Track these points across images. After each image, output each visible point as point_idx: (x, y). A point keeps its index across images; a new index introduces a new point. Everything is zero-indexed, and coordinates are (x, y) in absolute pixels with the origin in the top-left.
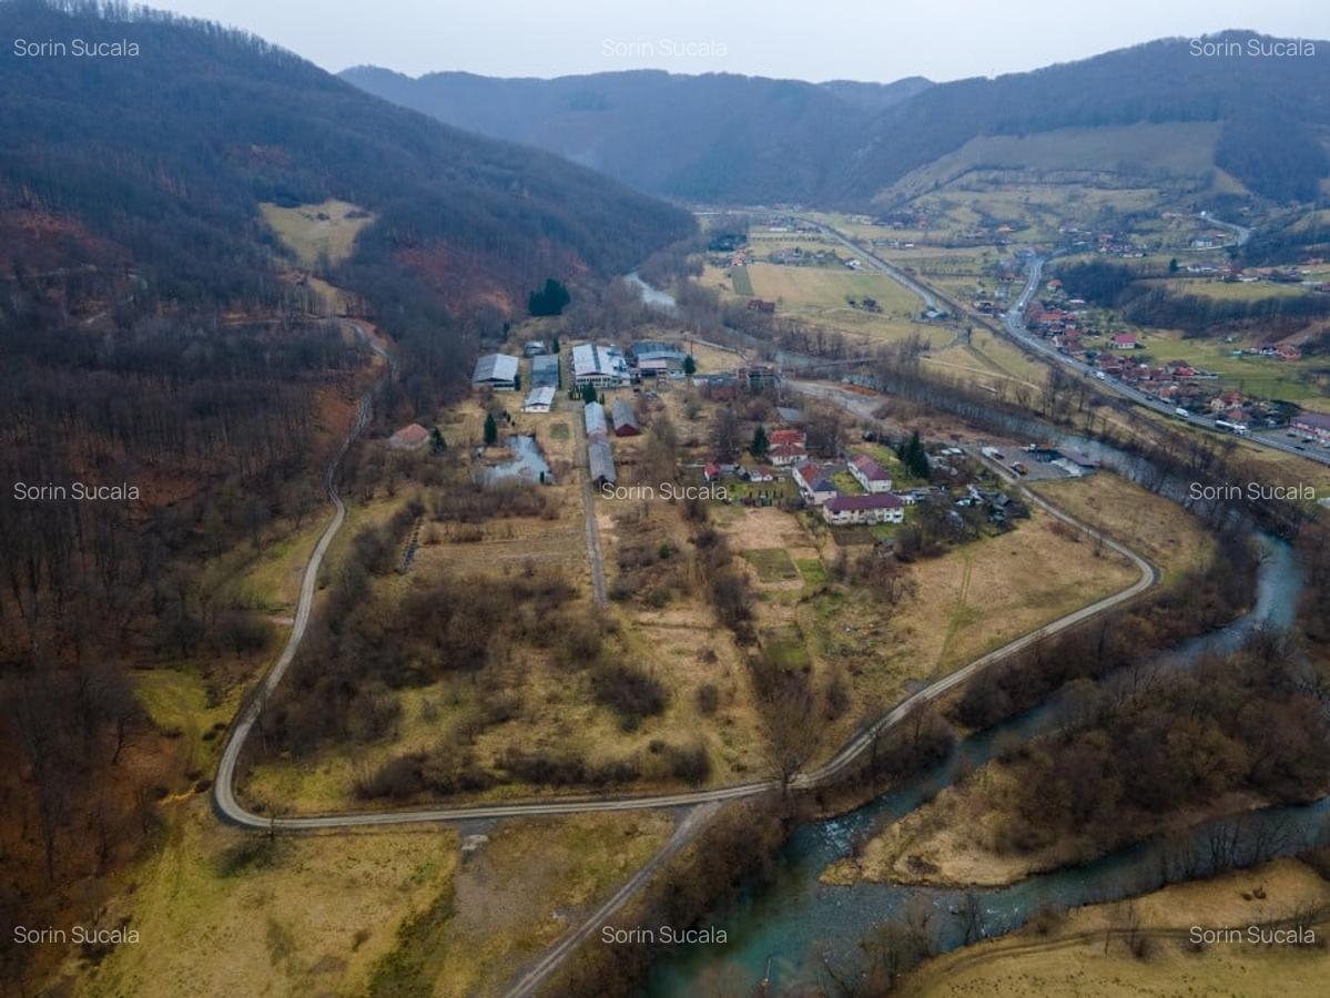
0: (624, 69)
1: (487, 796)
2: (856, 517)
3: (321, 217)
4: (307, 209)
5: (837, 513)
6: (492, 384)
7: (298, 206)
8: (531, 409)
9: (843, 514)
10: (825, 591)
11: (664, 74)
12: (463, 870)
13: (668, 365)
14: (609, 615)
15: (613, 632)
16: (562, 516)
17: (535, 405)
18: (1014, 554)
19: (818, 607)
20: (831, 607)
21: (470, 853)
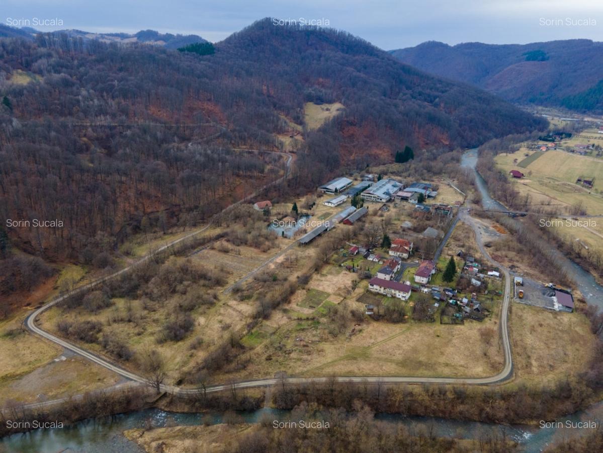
0: (567, 39)
1: (86, 346)
2: (382, 291)
3: (327, 110)
4: (325, 106)
5: (373, 285)
6: (325, 190)
7: (322, 104)
8: (326, 204)
9: (375, 287)
10: (313, 319)
11: (590, 41)
12: (44, 366)
13: (412, 196)
14: (221, 297)
15: (212, 304)
16: (269, 251)
17: (329, 202)
18: (438, 336)
19: (300, 325)
20: (306, 327)
21: (54, 362)
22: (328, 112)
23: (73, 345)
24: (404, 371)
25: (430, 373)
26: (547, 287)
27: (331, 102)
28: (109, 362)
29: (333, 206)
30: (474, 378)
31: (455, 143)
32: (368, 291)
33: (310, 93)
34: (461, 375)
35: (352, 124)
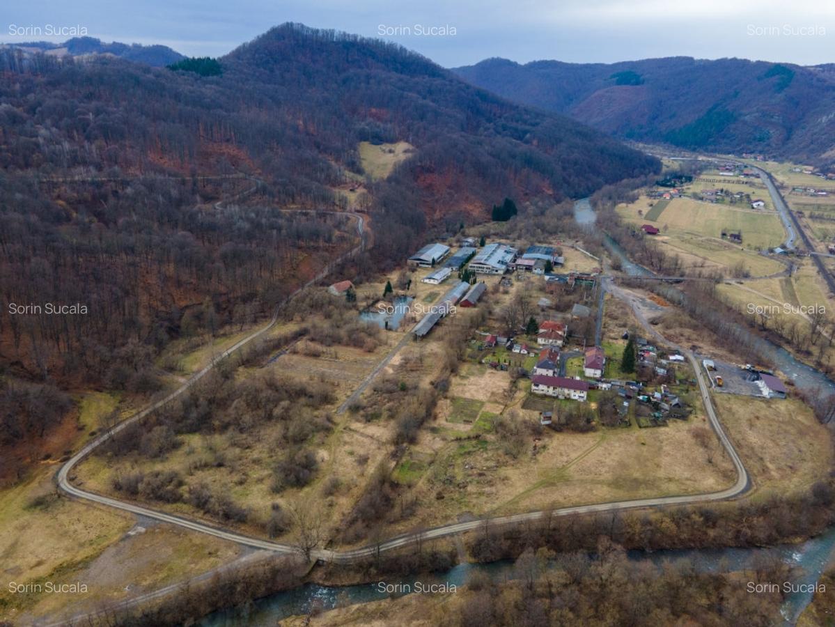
1: (168, 507)
2: (551, 391)
3: (391, 151)
5: (537, 385)
6: (418, 262)
7: (381, 144)
8: (427, 281)
9: (541, 387)
11: (692, 59)
12: (116, 545)
13: (536, 264)
14: (337, 419)
15: (328, 430)
16: (376, 351)
17: (430, 278)
18: (643, 444)
19: (462, 447)
20: (471, 449)
21: (128, 537)
22: (392, 155)
23: (148, 509)
24: (621, 493)
25: (654, 493)
26: (745, 369)
27: (393, 141)
28: (212, 527)
29: (436, 282)
30: (709, 493)
31: (562, 192)
32: (532, 394)
33: (364, 129)
34: (693, 491)
35: (430, 170)
